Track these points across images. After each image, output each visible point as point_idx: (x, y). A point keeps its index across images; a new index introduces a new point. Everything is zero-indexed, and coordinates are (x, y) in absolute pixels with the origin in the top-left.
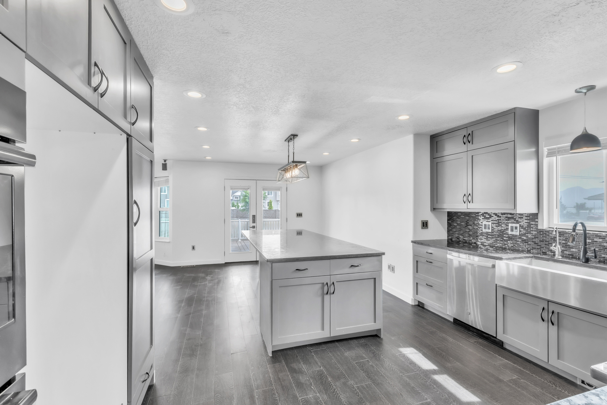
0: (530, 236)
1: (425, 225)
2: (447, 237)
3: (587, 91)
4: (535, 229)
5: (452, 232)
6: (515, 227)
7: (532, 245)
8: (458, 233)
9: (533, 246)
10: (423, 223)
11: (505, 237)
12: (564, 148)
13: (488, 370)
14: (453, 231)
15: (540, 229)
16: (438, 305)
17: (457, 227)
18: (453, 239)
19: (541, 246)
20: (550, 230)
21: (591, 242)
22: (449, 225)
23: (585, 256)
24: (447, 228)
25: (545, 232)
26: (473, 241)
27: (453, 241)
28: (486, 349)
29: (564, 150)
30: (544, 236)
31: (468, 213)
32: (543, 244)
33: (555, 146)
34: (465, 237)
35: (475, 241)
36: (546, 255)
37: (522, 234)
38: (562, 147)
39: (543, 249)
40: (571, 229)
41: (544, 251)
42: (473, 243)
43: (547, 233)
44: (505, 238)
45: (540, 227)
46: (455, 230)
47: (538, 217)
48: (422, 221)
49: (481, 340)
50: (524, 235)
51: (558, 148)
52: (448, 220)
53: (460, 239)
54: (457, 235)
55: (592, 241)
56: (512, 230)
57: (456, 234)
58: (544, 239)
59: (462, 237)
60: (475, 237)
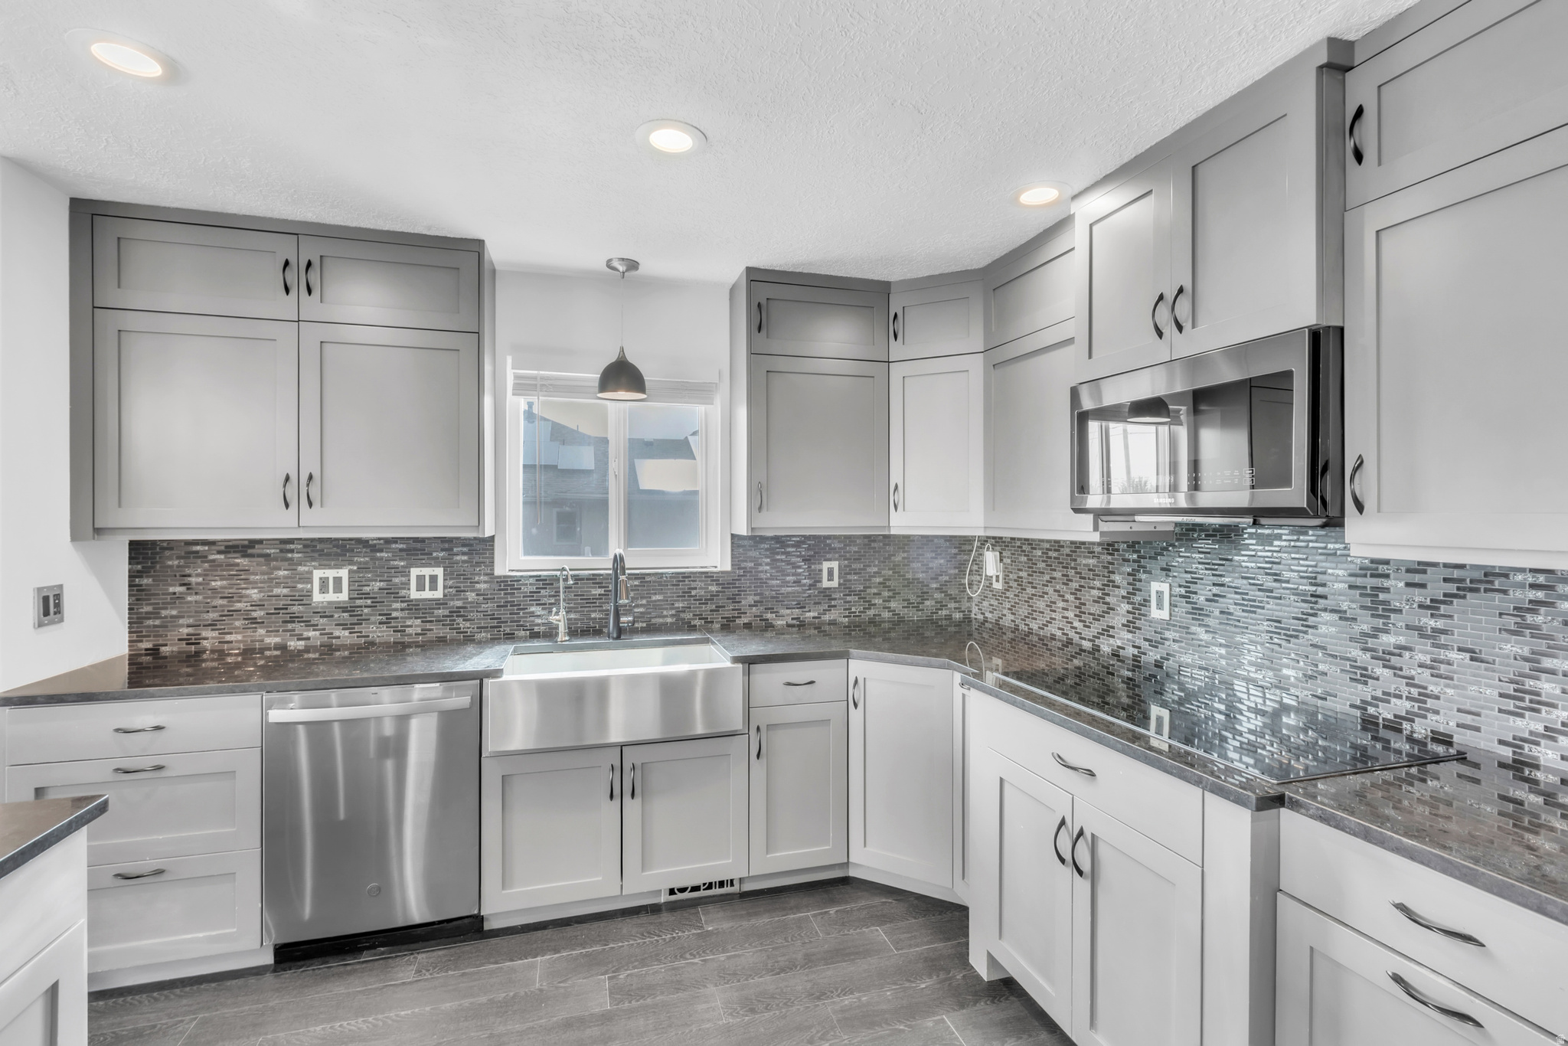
0: (471, 596)
1: (50, 606)
2: (127, 644)
3: (627, 271)
4: (486, 578)
5: (157, 622)
6: (430, 576)
7: (478, 619)
8: (191, 621)
9: (481, 623)
10: (46, 599)
11: (396, 610)
12: (551, 380)
13: (555, 1019)
14: (166, 617)
15: (500, 577)
16: (201, 935)
17: (189, 599)
18: (163, 649)
19: (500, 618)
20: (522, 576)
21: (603, 592)
22: (137, 593)
23: (619, 624)
24: (130, 609)
25: (511, 581)
26: (268, 640)
27: (166, 658)
28: (467, 967)
29: (551, 385)
30: (509, 591)
31: (246, 543)
32: (507, 614)
33: (536, 372)
34: (231, 633)
35: (278, 640)
36: (514, 638)
37: (450, 595)
38: (548, 378)
39: (504, 627)
40: (610, 569)
41: (508, 630)
42: (269, 649)
43: (516, 583)
44: (394, 614)
45: (499, 571)
46: (174, 613)
47: (493, 545)
48: (39, 590)
49: (424, 955)
50: (455, 595)
51: (543, 378)
52: (132, 576)
53: (205, 643)
54: (185, 631)
55: (605, 591)
56: (421, 587)
57: (182, 626)
58: (509, 599)
59: (215, 634)
60: (280, 626)
